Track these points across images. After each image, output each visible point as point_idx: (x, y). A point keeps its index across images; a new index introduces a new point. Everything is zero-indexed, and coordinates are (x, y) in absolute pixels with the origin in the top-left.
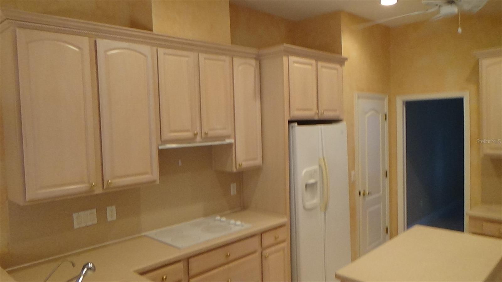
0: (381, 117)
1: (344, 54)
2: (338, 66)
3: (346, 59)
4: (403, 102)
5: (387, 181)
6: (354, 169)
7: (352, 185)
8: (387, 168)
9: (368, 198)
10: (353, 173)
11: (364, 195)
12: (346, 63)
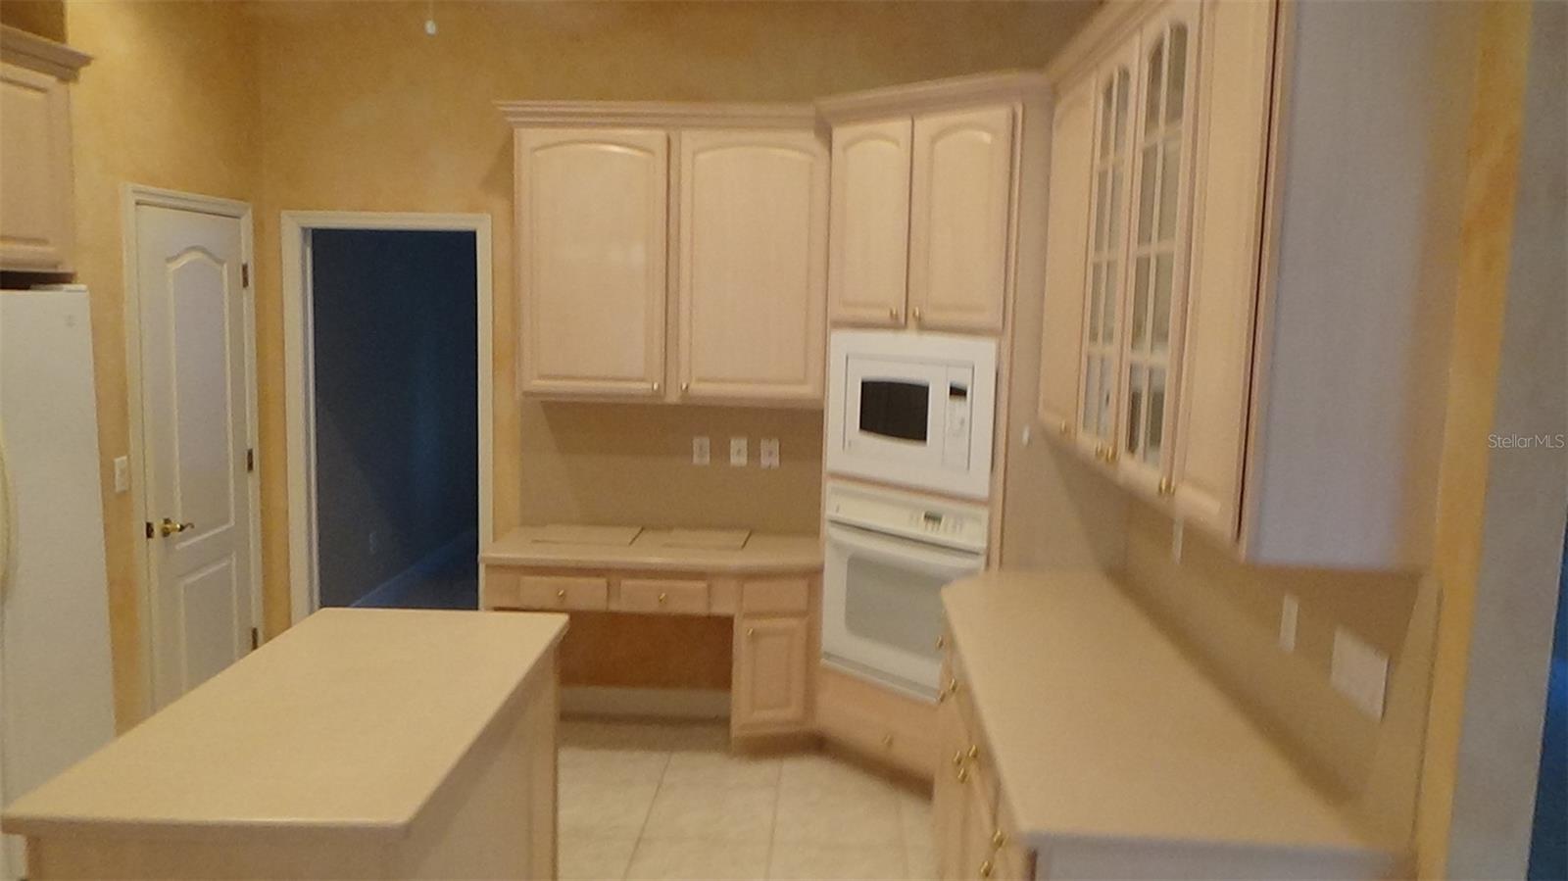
0: (227, 275)
1: (77, 39)
2: (48, 80)
3: (86, 60)
4: (304, 230)
5: (253, 481)
6: (124, 449)
7: (116, 502)
8: (252, 441)
9: (184, 544)
10: (120, 461)
11: (166, 533)
12: (85, 72)
